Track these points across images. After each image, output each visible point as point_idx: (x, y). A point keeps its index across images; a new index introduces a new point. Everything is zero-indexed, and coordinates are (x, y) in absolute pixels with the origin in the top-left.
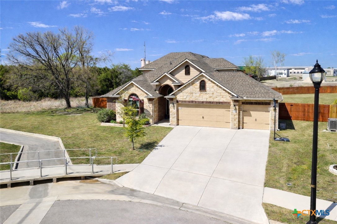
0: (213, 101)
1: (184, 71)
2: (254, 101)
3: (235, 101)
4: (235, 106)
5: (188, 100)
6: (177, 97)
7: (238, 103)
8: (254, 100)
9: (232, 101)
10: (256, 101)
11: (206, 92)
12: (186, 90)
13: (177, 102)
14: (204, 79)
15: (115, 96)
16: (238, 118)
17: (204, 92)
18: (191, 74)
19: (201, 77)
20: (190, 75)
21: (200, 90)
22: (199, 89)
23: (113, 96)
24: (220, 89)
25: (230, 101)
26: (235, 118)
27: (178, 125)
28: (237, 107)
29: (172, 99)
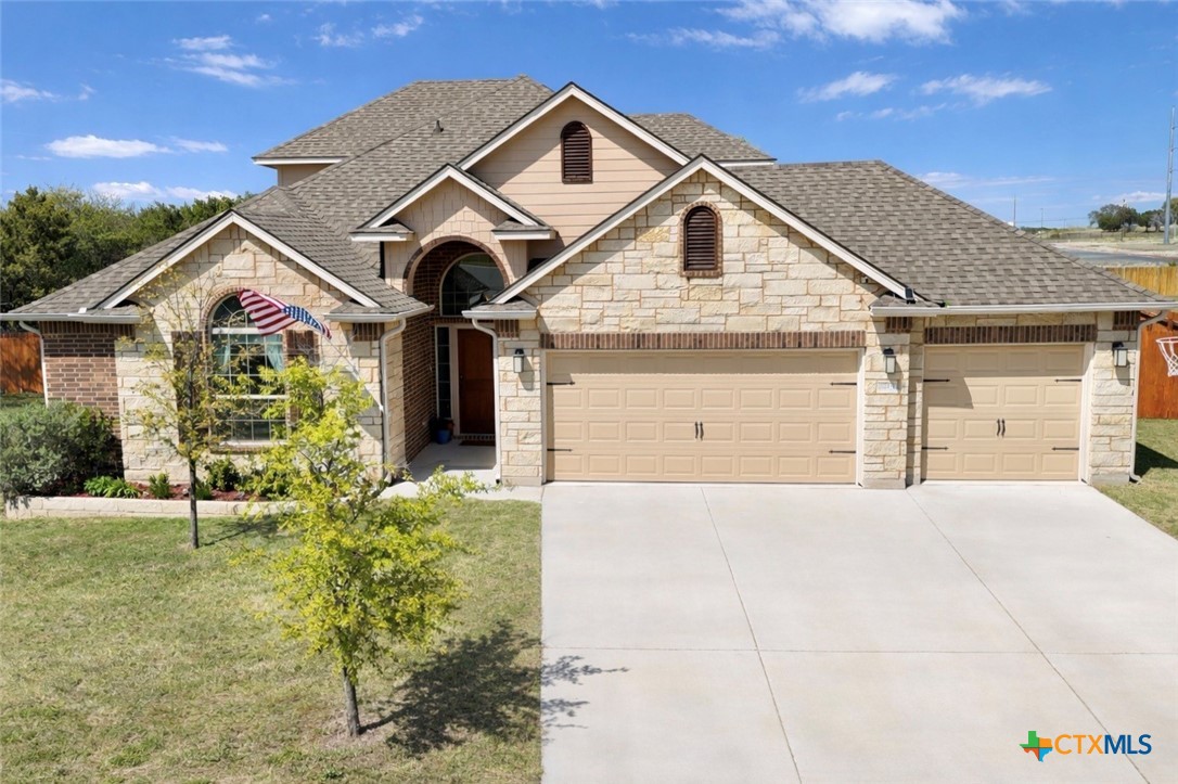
0: (760, 330)
1: (553, 158)
2: (1003, 323)
3: (894, 324)
4: (888, 352)
5: (615, 330)
6: (543, 313)
7: (906, 338)
8: (996, 316)
9: (872, 328)
10: (1010, 323)
11: (719, 281)
12: (600, 268)
13: (547, 341)
14: (709, 197)
15: (110, 313)
16: (905, 425)
17: (710, 277)
18: (595, 176)
19: (691, 190)
20: (590, 181)
21: (687, 266)
22: (677, 264)
23: (98, 317)
24: (807, 255)
25: (860, 327)
26: (889, 425)
27: (548, 481)
28: (903, 360)
29: (509, 327)
